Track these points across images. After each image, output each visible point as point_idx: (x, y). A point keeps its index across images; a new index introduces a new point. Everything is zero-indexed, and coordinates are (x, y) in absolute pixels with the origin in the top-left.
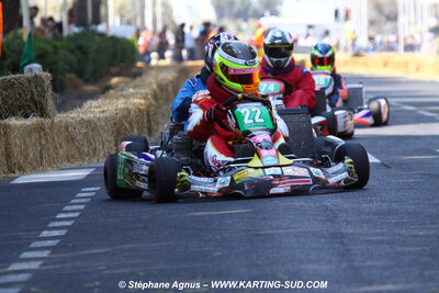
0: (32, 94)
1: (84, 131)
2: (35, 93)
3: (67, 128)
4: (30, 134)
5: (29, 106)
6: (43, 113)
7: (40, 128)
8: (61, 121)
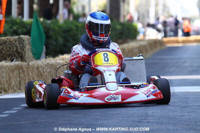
0: (17, 48)
1: (49, 70)
2: (19, 47)
3: (38, 68)
4: (13, 71)
5: (15, 55)
6: (22, 59)
7: (19, 68)
8: (34, 64)
